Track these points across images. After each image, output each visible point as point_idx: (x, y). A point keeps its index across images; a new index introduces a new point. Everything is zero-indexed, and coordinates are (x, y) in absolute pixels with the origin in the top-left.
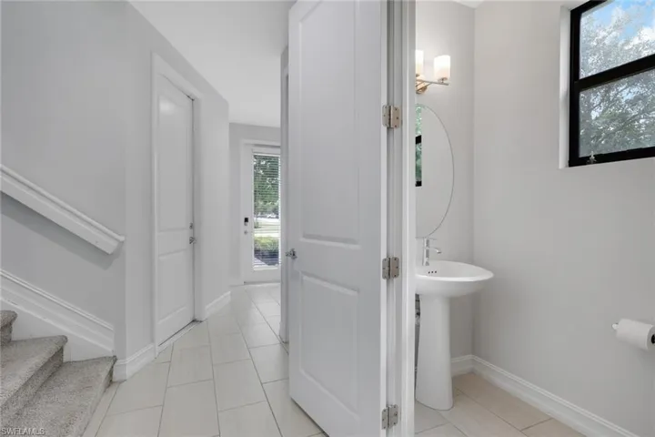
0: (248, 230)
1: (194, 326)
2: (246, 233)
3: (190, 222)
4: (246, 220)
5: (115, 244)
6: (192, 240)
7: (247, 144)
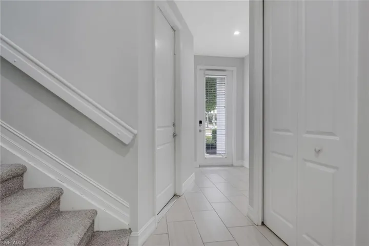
0: (202, 129)
1: (176, 200)
2: (200, 131)
3: (173, 121)
4: (201, 122)
5: (131, 137)
6: (174, 135)
7: (201, 70)
